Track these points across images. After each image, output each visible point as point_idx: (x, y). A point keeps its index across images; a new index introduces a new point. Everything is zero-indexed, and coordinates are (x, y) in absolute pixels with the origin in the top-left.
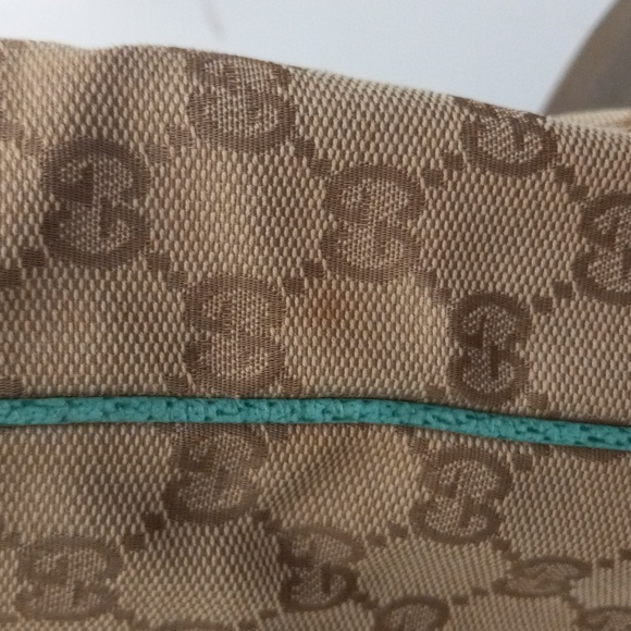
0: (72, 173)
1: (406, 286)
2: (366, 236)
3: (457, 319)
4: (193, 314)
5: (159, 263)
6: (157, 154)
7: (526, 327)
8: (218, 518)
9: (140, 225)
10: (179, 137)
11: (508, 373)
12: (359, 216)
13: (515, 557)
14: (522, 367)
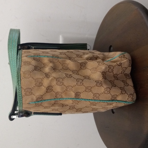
0: (48, 88)
1: (72, 92)
2: (69, 89)
3: (75, 94)
4: (56, 94)
5: (54, 91)
6: (53, 86)
7: (81, 94)
8: (57, 104)
9: (52, 90)
10: (55, 85)
11: (79, 96)
12: (68, 88)
13: (76, 109)
14: (80, 96)
